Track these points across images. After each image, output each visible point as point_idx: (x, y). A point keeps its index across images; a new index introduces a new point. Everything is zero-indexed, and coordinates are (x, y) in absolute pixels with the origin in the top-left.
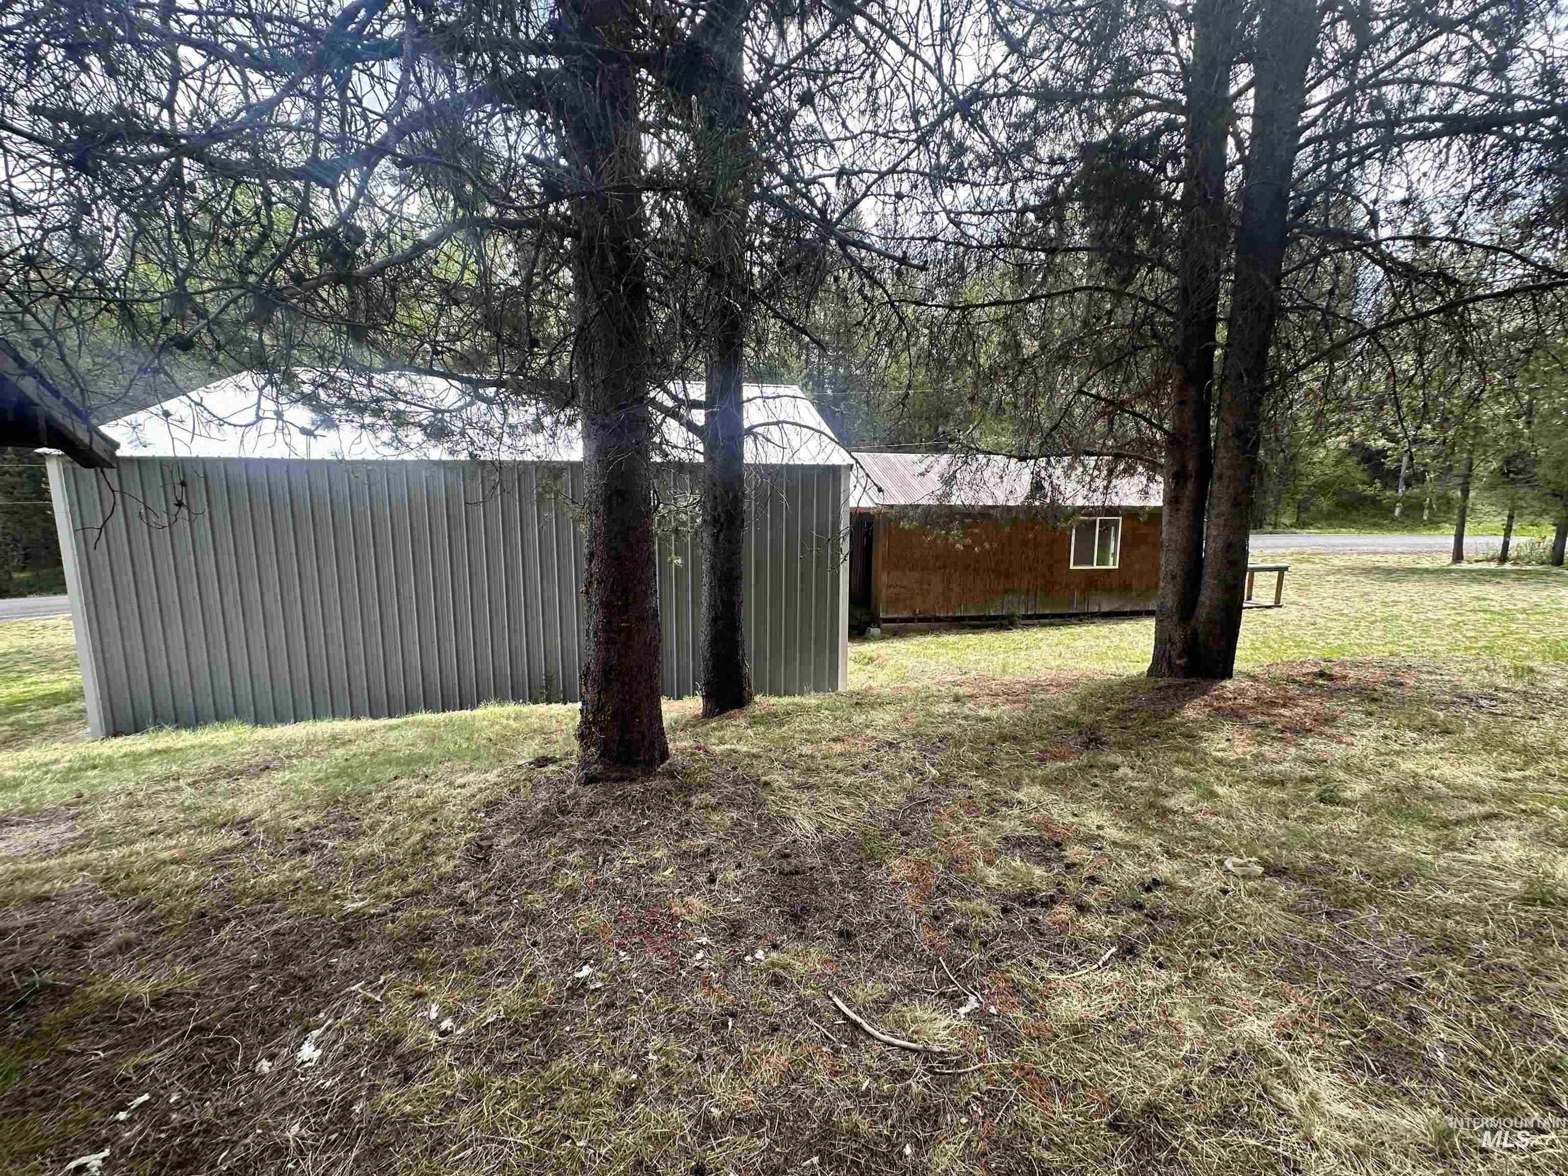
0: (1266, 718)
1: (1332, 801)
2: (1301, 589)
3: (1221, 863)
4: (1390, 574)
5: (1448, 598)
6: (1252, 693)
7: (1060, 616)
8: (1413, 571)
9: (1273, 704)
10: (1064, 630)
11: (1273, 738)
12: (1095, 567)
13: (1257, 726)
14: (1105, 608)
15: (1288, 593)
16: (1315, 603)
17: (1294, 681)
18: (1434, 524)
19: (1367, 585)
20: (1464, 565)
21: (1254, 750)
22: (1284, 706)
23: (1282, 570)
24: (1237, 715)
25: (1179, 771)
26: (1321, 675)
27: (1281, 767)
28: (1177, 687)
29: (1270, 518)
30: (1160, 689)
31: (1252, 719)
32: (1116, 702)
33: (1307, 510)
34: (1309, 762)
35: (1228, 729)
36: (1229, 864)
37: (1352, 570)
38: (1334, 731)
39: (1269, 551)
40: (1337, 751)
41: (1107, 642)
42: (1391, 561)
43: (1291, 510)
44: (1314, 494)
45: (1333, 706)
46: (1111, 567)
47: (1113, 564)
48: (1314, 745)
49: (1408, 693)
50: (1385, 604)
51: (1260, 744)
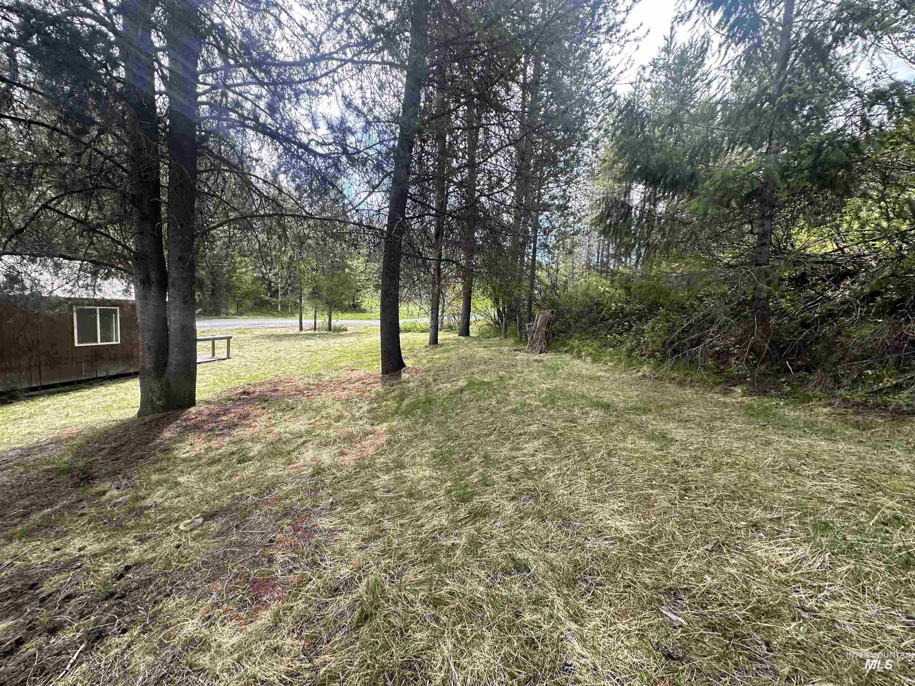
0: (214, 424)
1: (244, 461)
2: (241, 347)
3: (177, 528)
4: (279, 337)
5: (298, 346)
6: (207, 412)
7: (71, 383)
8: (286, 336)
9: (218, 415)
10: (73, 394)
11: (218, 435)
12: (99, 343)
13: (209, 430)
14: (112, 373)
15: (234, 351)
16: (247, 355)
17: (230, 400)
18: (292, 314)
19: (268, 343)
20: (303, 332)
21: (205, 446)
22: (224, 414)
23: (229, 339)
24: (197, 427)
25: (154, 477)
26: (244, 393)
27: (221, 451)
28: (158, 420)
29: (223, 310)
30: (145, 424)
31: (206, 427)
32: (110, 443)
33: (241, 306)
34: (234, 443)
35: (192, 438)
36: (182, 527)
37: (263, 337)
38: (248, 422)
39: (225, 328)
40: (249, 432)
41: (113, 397)
42: (278, 331)
43: (234, 306)
44: (244, 298)
45: (248, 408)
46: (114, 343)
47: (116, 340)
48: (238, 433)
49: (279, 394)
50: (276, 352)
51: (210, 441)
